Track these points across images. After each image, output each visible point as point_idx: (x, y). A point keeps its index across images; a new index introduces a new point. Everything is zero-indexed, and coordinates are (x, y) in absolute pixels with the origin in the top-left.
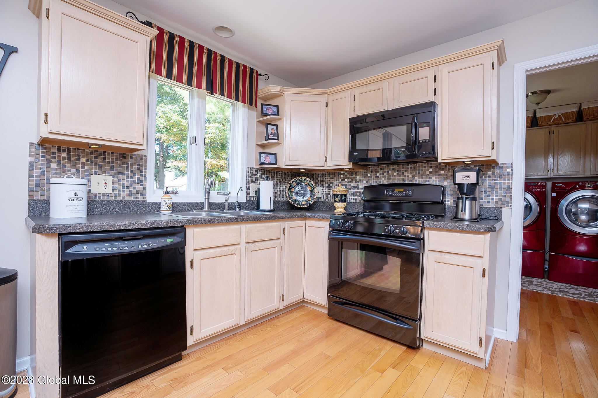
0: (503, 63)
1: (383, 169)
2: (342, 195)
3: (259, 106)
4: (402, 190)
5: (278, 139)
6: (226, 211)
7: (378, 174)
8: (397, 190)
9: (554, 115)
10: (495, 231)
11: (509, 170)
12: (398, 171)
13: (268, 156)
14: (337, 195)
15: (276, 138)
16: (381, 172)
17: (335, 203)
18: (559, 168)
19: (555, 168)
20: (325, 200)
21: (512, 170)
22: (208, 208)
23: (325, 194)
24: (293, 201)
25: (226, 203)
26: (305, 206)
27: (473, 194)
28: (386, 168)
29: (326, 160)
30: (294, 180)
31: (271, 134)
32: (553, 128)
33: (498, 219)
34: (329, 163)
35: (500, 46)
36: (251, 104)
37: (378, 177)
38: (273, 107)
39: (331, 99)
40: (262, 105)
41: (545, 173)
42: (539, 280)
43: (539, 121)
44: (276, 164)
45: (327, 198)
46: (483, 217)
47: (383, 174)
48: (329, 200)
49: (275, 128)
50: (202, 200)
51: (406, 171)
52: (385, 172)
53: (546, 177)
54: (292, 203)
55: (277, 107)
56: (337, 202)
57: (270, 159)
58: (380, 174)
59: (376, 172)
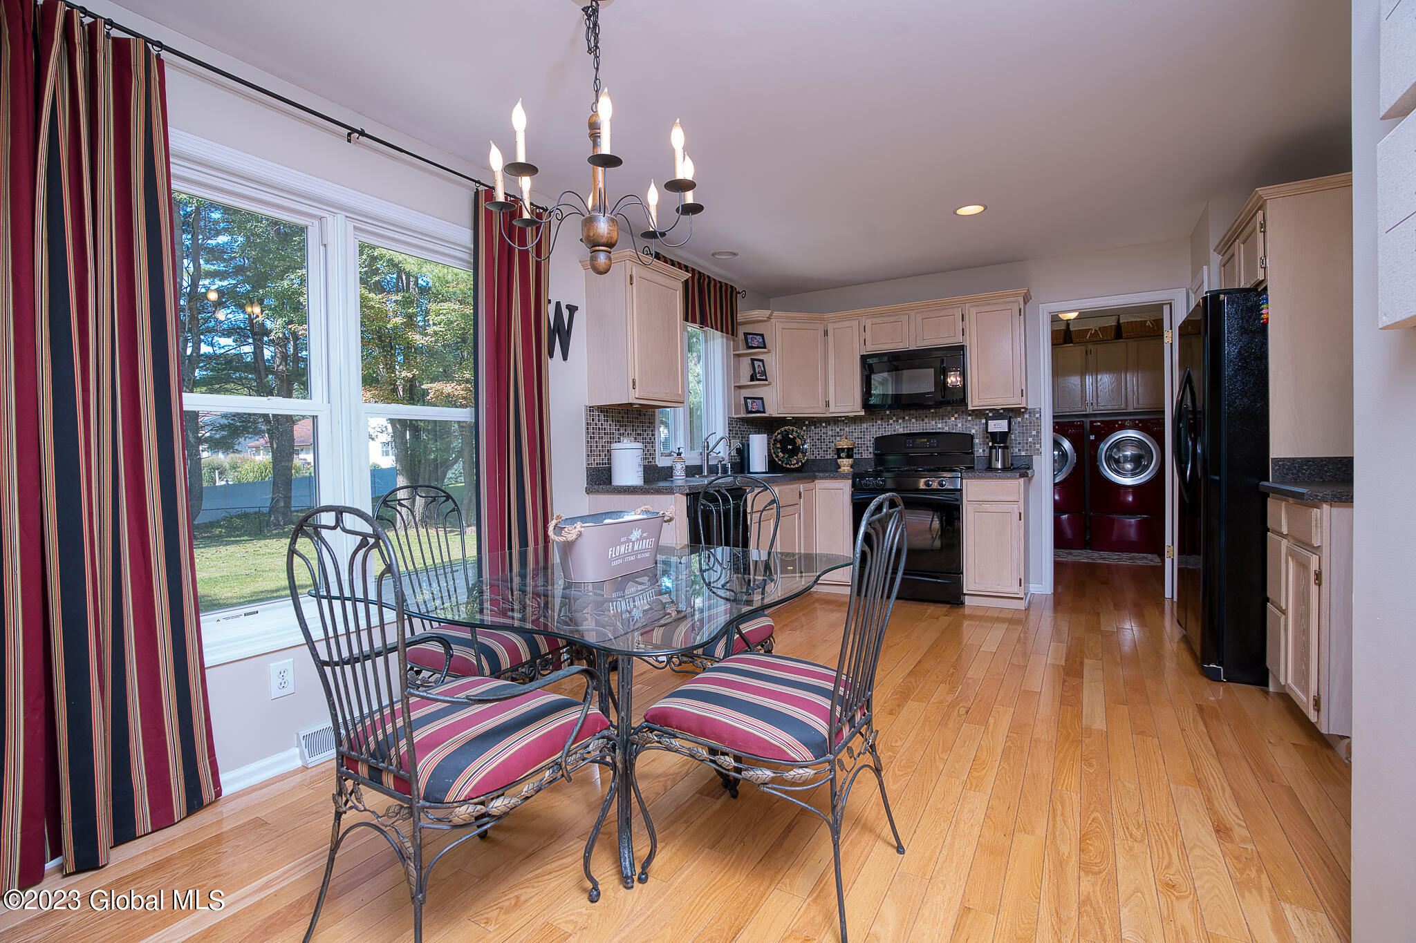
0: (1028, 301)
1: (898, 415)
2: (848, 449)
3: (741, 336)
4: (926, 440)
5: (766, 380)
6: (719, 475)
7: (891, 421)
8: (918, 441)
9: (1089, 330)
10: (1027, 476)
11: (1038, 415)
12: (916, 417)
13: (755, 402)
14: (843, 450)
15: (764, 378)
16: (894, 419)
17: (839, 461)
18: (1099, 401)
19: (1095, 401)
20: (816, 457)
21: (1040, 415)
22: (707, 472)
23: (815, 448)
24: (779, 460)
25: (719, 465)
26: (796, 466)
27: (1005, 443)
28: (901, 414)
29: (827, 404)
30: (779, 431)
31: (759, 373)
32: (1090, 347)
33: (1029, 467)
34: (832, 408)
35: (1025, 294)
36: (733, 335)
37: (891, 424)
38: (758, 337)
39: (830, 328)
40: (746, 334)
41: (1083, 408)
42: (1080, 551)
43: (1074, 336)
44: (764, 412)
45: (819, 454)
46: (1015, 466)
47: (898, 421)
48: (821, 457)
49: (761, 364)
50: (698, 463)
51: (926, 417)
52: (900, 419)
53: (1084, 413)
54: (780, 462)
55: (762, 335)
56: (843, 458)
57: (756, 406)
58: (894, 421)
59: (888, 419)
